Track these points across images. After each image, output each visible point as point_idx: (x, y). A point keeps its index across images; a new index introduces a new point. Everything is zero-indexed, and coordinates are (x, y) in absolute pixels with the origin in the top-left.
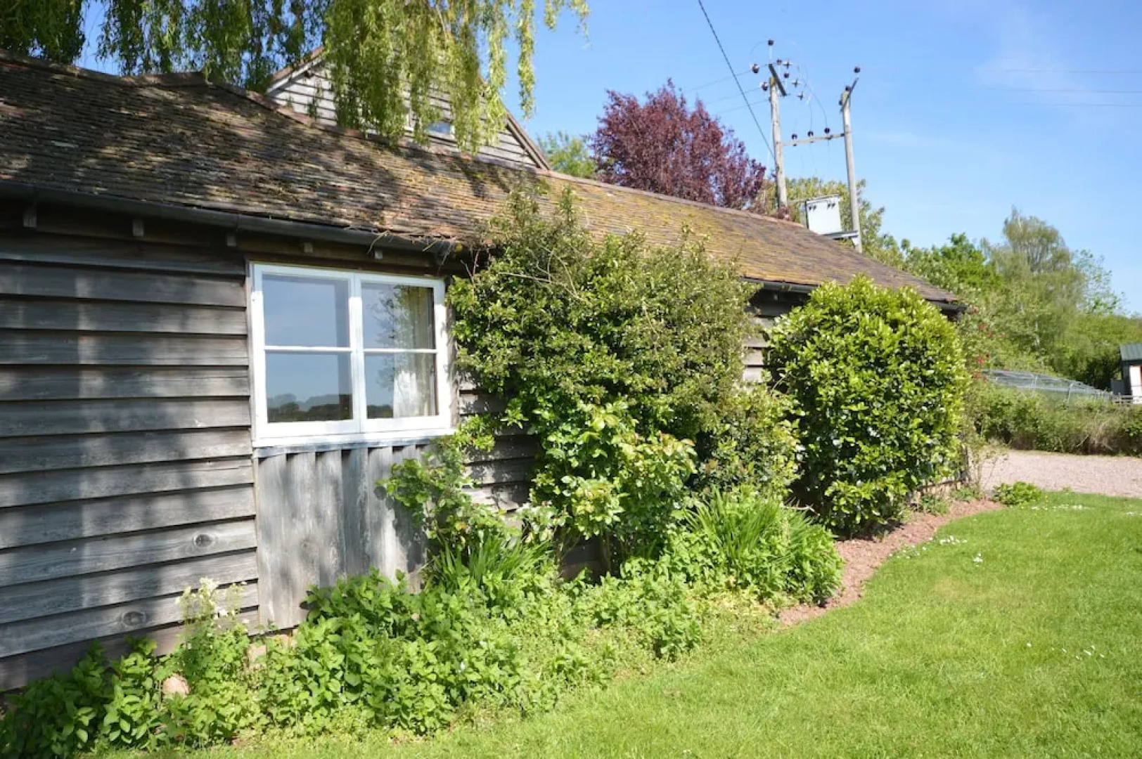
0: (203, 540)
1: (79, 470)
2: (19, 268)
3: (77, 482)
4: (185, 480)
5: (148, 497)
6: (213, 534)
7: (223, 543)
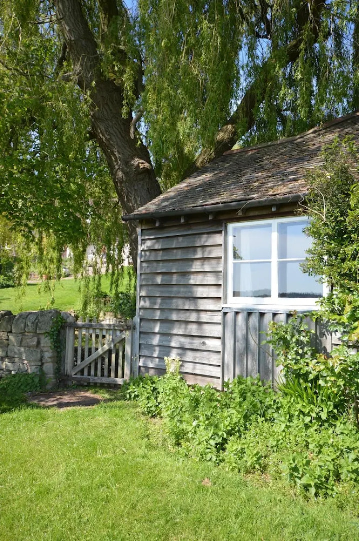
0: (204, 343)
1: (171, 310)
2: (162, 240)
3: (172, 313)
4: (199, 318)
5: (187, 322)
6: (208, 341)
7: (210, 346)
